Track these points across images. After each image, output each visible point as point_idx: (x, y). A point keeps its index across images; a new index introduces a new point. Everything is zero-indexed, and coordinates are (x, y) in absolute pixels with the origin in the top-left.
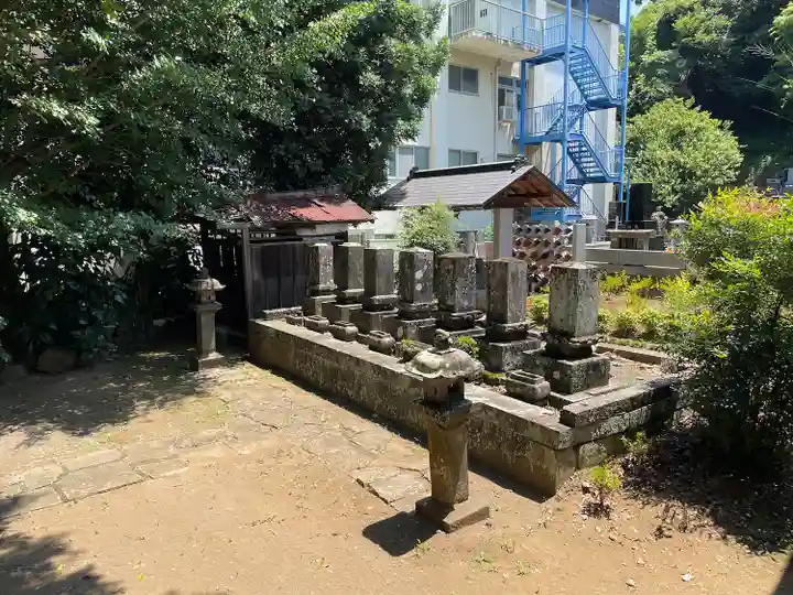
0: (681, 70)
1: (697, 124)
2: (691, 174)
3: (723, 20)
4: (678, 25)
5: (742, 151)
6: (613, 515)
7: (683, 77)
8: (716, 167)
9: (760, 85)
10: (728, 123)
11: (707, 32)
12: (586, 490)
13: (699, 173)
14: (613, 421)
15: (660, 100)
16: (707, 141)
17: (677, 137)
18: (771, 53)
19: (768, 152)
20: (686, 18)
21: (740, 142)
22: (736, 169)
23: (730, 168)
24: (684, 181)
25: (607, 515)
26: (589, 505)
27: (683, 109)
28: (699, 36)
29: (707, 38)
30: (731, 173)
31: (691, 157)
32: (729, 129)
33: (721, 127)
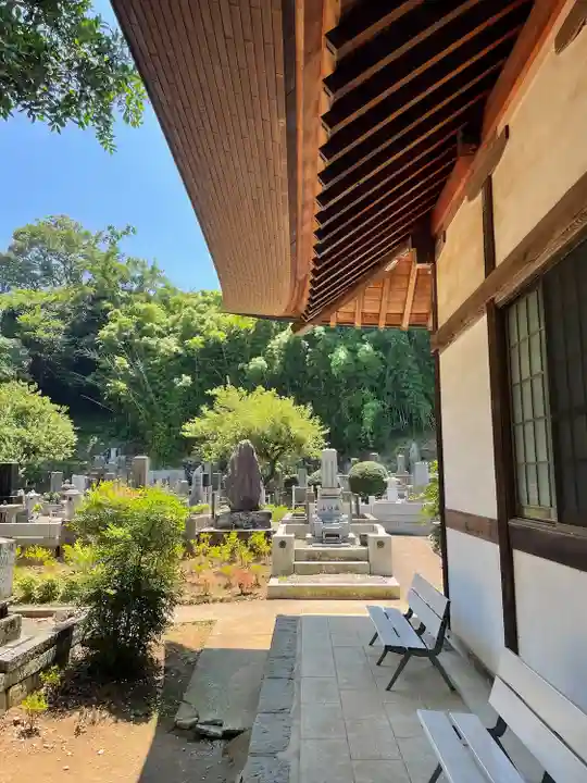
0: (24, 358)
1: (40, 406)
2: (35, 451)
3: (58, 323)
4: (23, 319)
5: (76, 432)
6: (43, 733)
7: (26, 364)
8: (56, 445)
9: (89, 379)
10: (65, 408)
11: (47, 331)
12: (16, 723)
13: (42, 449)
14: (32, 663)
15: (7, 381)
16: (49, 421)
17: (22, 416)
18: (97, 358)
19: (95, 433)
20: (28, 316)
21: (75, 424)
22: (73, 448)
23: (67, 446)
24: (28, 456)
25: (38, 734)
26: (22, 732)
27: (28, 393)
28: (40, 333)
29: (47, 336)
30: (68, 451)
31: (34, 434)
32: (66, 413)
33: (59, 412)
